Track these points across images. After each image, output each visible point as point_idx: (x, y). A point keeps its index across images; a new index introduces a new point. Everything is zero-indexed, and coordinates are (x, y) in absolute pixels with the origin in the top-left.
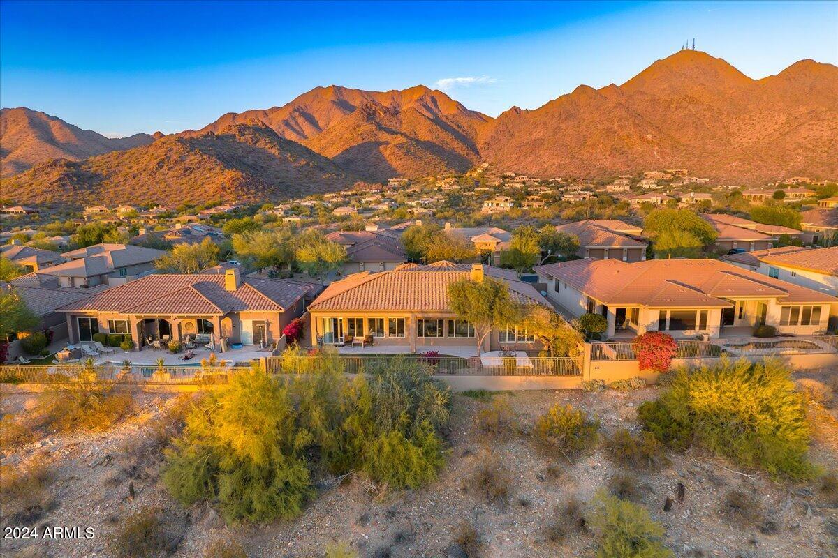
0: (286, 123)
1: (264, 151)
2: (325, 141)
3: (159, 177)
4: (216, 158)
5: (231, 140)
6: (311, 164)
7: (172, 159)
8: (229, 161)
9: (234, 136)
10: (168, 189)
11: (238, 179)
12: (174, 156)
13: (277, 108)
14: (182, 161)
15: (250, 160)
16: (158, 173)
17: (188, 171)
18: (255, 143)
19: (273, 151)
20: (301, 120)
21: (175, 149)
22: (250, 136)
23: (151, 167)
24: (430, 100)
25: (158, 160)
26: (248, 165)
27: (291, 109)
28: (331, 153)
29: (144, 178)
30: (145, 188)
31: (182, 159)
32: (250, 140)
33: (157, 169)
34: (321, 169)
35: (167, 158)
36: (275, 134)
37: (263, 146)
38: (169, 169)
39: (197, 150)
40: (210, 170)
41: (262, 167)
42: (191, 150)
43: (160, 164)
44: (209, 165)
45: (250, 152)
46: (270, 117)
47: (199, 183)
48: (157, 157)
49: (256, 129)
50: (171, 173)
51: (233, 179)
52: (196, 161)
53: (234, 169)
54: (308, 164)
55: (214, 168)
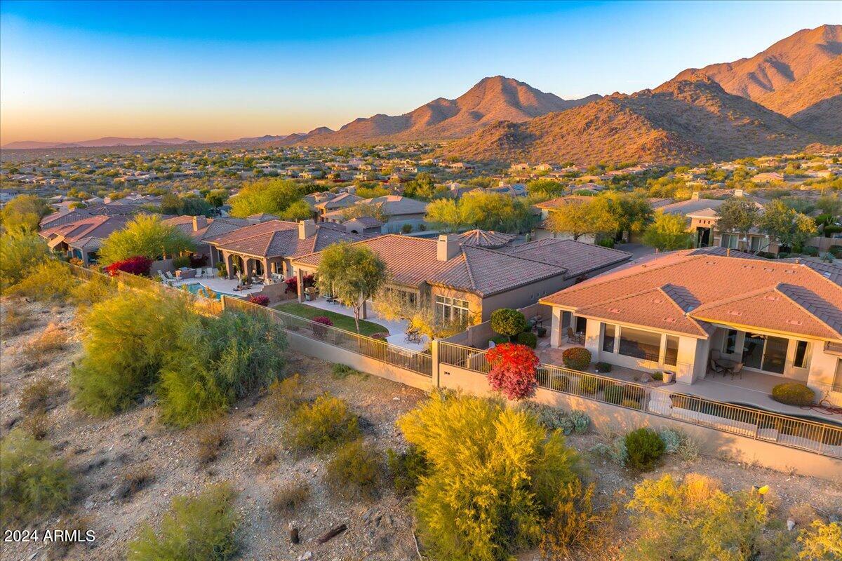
0: (752, 76)
1: (702, 109)
2: (790, 95)
3: (585, 137)
4: (646, 117)
5: (668, 98)
6: (756, 123)
7: (601, 119)
8: (655, 121)
9: (672, 94)
10: (590, 149)
11: (662, 139)
12: (603, 116)
13: (745, 60)
14: (610, 121)
15: (683, 120)
16: (585, 133)
17: (613, 131)
18: (694, 101)
19: (712, 109)
20: (771, 72)
21: (606, 108)
22: (690, 93)
23: (579, 127)
25: (587, 121)
26: (680, 125)
27: (761, 60)
28: (788, 112)
29: (571, 137)
30: (569, 148)
31: (610, 119)
32: (689, 98)
33: (585, 129)
34: (768, 128)
35: (596, 118)
36: (722, 90)
37: (702, 103)
38: (596, 129)
39: (627, 110)
40: (636, 130)
41: (695, 127)
42: (621, 110)
43: (588, 125)
44: (635, 125)
45: (686, 110)
46: (734, 70)
47: (621, 143)
48: (587, 117)
49: (699, 86)
50: (597, 133)
51: (656, 140)
52: (624, 121)
53: (660, 129)
54: (752, 123)
55: (640, 128)
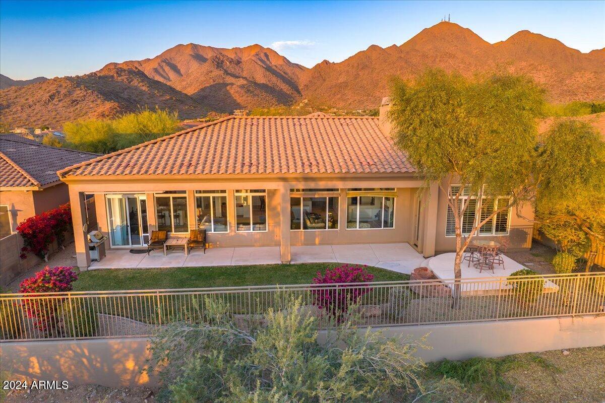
0: (156, 70)
1: (136, 88)
2: (185, 83)
3: (50, 106)
4: (98, 92)
5: (111, 80)
6: (174, 98)
7: (62, 93)
8: (108, 95)
9: (113, 77)
10: (58, 116)
11: (115, 108)
12: (63, 91)
13: (149, 60)
14: (70, 95)
15: (125, 95)
16: (50, 103)
17: (75, 102)
18: (130, 83)
19: (144, 88)
20: (167, 68)
21: (64, 85)
22: (126, 77)
23: (44, 99)
24: (263, 55)
25: (50, 94)
26: (124, 99)
27: (159, 60)
28: (190, 91)
29: (38, 107)
30: (39, 116)
31: (70, 93)
32: (125, 80)
33: (49, 101)
34: (182, 102)
35: (57, 92)
36: (146, 76)
37: (136, 84)
38: (59, 101)
39: (82, 87)
40: (93, 102)
41: (135, 100)
42: (77, 87)
43: (52, 97)
44: (92, 98)
45: (126, 89)
46: (143, 66)
47: (84, 112)
48: (49, 91)
49: (130, 72)
50: (61, 104)
51: (112, 109)
52: (81, 95)
53: (112, 101)
54: (171, 98)
55: (96, 101)
